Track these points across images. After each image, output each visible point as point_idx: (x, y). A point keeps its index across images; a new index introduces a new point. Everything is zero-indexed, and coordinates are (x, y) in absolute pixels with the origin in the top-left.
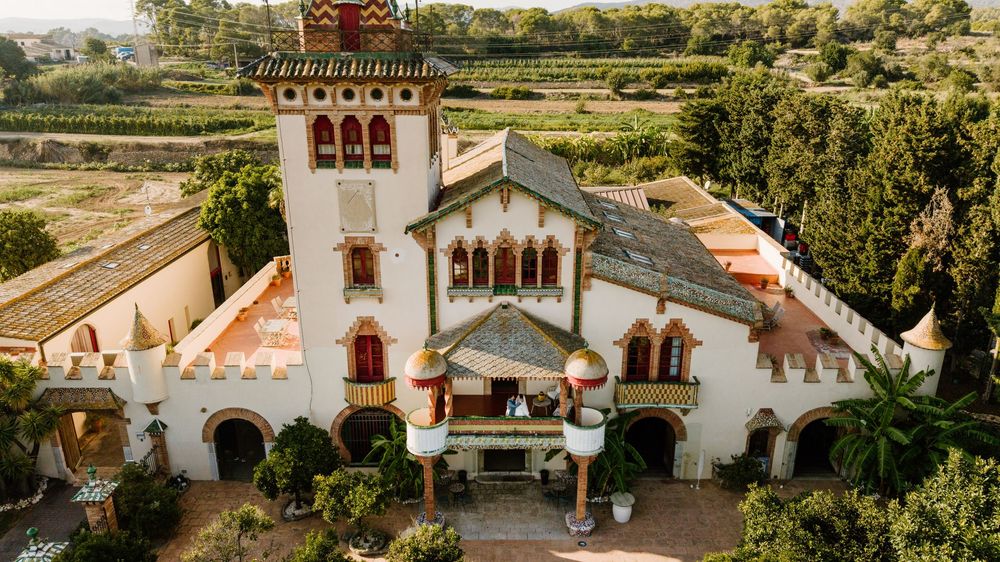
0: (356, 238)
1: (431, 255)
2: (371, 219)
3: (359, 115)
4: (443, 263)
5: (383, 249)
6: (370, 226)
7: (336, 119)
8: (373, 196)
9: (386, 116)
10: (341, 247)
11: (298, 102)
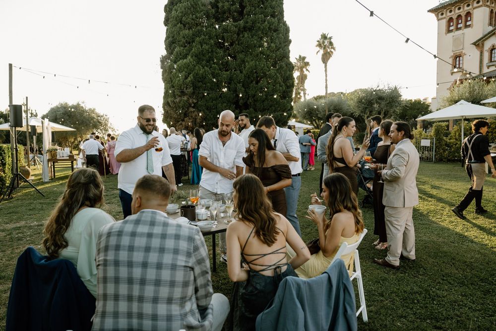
0: (457, 53)
1: (482, 53)
2: (462, 45)
3: (461, 14)
4: (486, 55)
5: (465, 55)
6: (461, 47)
7: (455, 17)
8: (464, 37)
9: (471, 11)
10: (452, 57)
11: (444, 16)
